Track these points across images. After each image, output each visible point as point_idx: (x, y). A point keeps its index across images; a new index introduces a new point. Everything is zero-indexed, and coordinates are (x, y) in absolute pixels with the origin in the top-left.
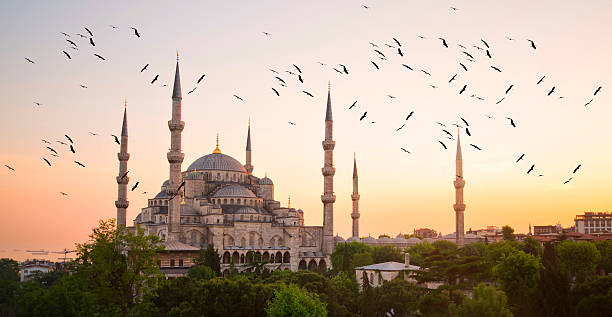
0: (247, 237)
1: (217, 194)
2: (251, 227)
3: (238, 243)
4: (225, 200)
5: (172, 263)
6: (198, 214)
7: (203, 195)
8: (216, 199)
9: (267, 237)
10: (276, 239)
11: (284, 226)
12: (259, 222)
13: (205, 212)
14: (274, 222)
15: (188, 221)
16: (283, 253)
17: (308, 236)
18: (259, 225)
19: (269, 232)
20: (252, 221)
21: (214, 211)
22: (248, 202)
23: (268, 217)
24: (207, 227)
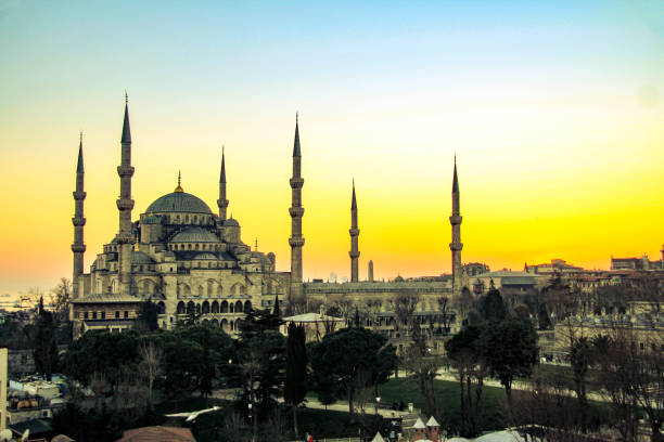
0: (205, 285)
1: (175, 239)
2: (209, 274)
3: (194, 292)
4: (183, 246)
5: (117, 314)
6: (153, 261)
7: (160, 241)
8: (173, 245)
9: (227, 285)
10: (238, 287)
11: (247, 274)
12: (218, 268)
13: (159, 260)
14: (236, 269)
15: (141, 270)
16: (243, 301)
17: (274, 283)
18: (218, 272)
19: (229, 279)
20: (210, 268)
21: (167, 259)
22: (207, 248)
23: (230, 263)
24: (161, 276)
